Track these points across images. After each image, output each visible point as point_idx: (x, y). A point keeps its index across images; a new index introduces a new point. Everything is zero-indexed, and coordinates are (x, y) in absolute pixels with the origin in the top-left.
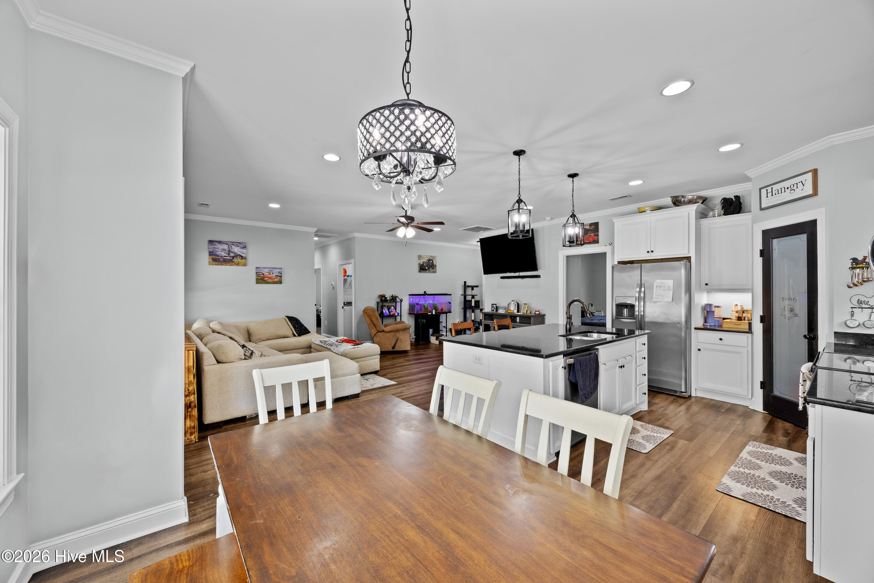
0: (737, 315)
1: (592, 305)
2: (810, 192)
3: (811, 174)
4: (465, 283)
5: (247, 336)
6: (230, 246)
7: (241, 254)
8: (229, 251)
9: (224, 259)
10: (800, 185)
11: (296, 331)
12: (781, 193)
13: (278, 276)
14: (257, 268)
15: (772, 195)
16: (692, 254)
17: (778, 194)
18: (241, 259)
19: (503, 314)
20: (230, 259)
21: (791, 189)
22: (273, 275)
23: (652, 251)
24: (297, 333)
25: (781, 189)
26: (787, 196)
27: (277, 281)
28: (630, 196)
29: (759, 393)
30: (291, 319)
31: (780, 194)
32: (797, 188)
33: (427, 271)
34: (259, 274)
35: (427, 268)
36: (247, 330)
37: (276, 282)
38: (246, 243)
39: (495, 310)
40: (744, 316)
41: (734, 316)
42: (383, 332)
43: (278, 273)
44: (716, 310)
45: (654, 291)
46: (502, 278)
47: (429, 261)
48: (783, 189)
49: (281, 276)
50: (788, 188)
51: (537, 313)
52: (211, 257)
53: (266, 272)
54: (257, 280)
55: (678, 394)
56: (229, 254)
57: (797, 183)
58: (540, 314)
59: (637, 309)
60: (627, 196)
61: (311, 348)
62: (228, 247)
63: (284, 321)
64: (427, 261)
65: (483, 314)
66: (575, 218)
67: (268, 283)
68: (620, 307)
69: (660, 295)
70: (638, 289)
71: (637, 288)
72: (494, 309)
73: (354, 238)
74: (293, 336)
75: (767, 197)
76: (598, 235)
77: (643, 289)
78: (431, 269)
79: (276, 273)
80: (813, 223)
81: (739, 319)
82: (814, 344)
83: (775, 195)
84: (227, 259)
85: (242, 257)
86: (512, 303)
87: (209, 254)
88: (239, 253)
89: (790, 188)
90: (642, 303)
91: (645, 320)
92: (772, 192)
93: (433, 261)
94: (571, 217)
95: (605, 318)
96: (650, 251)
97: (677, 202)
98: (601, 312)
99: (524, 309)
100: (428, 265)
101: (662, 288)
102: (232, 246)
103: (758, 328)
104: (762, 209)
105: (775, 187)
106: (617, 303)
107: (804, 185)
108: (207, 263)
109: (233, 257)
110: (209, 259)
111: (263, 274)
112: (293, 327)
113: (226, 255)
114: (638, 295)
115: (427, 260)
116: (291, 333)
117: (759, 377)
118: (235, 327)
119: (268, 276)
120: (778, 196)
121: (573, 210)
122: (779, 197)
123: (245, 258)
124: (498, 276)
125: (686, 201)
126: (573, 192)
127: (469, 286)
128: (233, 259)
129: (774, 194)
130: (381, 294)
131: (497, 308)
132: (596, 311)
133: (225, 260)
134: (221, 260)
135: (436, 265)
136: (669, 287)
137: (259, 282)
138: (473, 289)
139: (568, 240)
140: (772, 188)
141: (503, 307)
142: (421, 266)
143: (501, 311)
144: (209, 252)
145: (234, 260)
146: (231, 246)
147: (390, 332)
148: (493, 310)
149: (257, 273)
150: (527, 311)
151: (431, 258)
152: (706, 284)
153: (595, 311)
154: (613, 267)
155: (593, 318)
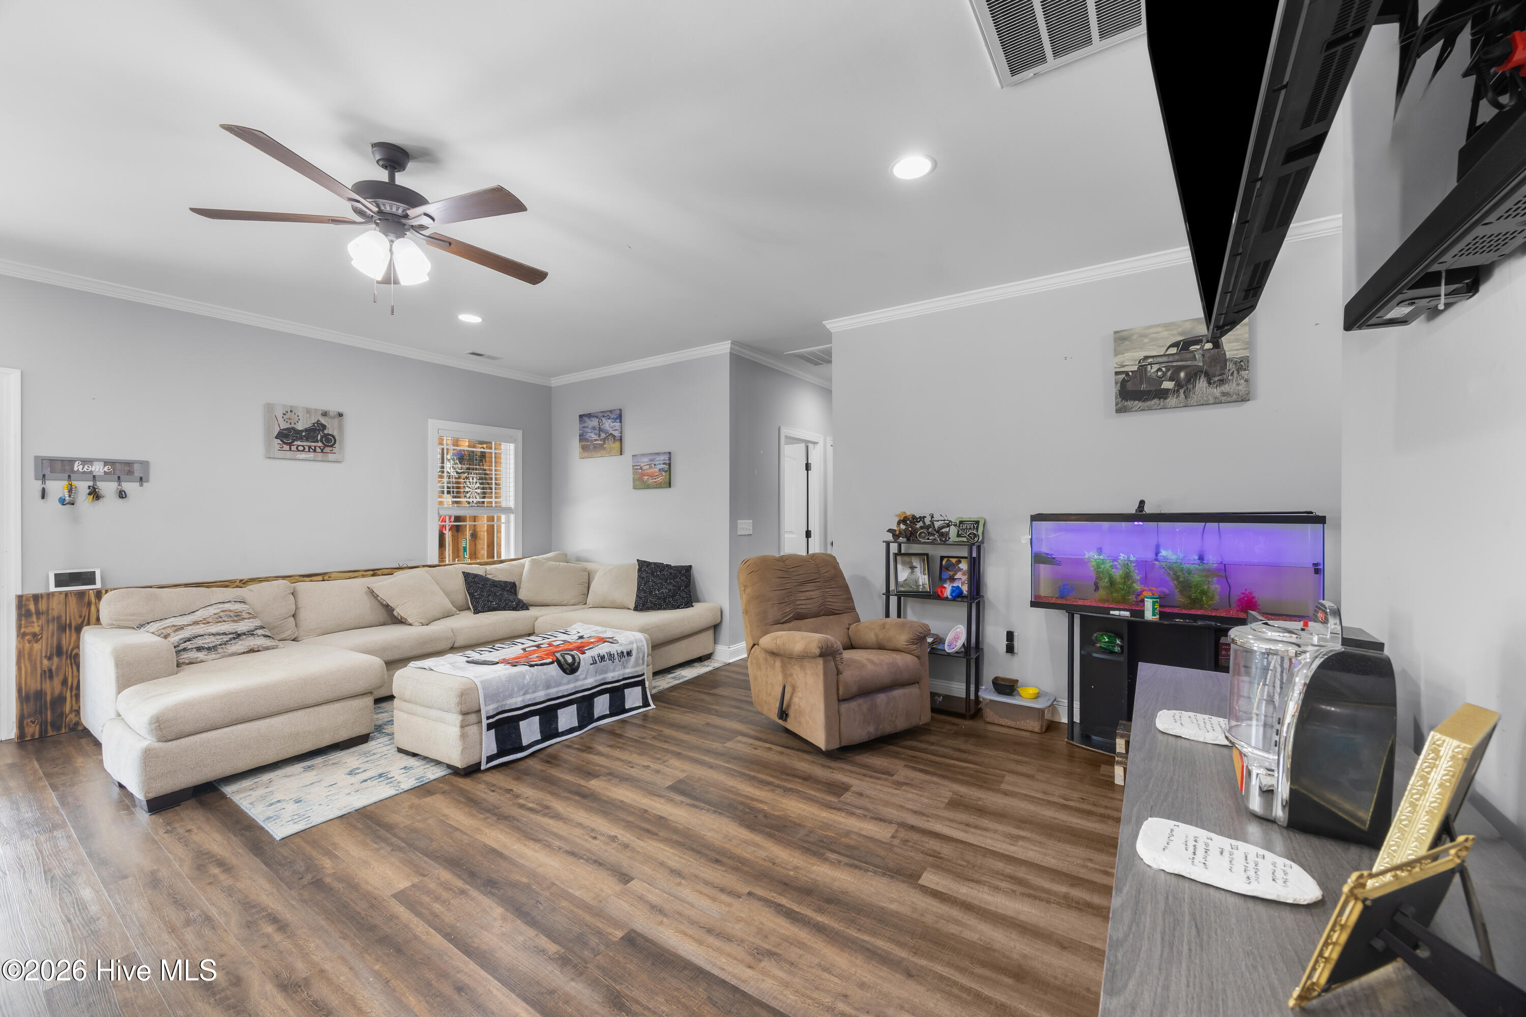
7: (614, 433)
9: (594, 445)
13: (662, 470)
14: (633, 456)
18: (614, 443)
20: (602, 444)
22: (658, 470)
34: (637, 469)
35: (1171, 384)
37: (663, 483)
38: (620, 411)
43: (662, 464)
47: (1186, 348)
49: (670, 471)
52: (581, 444)
53: (646, 463)
54: (634, 481)
56: (600, 436)
62: (598, 421)
64: (1175, 350)
67: (649, 487)
78: (1201, 384)
79: (660, 464)
84: (598, 444)
85: (615, 438)
87: (580, 439)
88: (611, 431)
100: (1181, 368)
102: (603, 419)
108: (578, 456)
109: (605, 440)
110: (580, 447)
111: (641, 468)
113: (596, 437)
115: (1175, 344)
119: (649, 471)
123: (621, 440)
128: (605, 443)
133: (597, 447)
134: (592, 447)
137: (636, 486)
142: (1124, 382)
144: (580, 435)
145: (606, 446)
146: (601, 420)
149: (634, 467)
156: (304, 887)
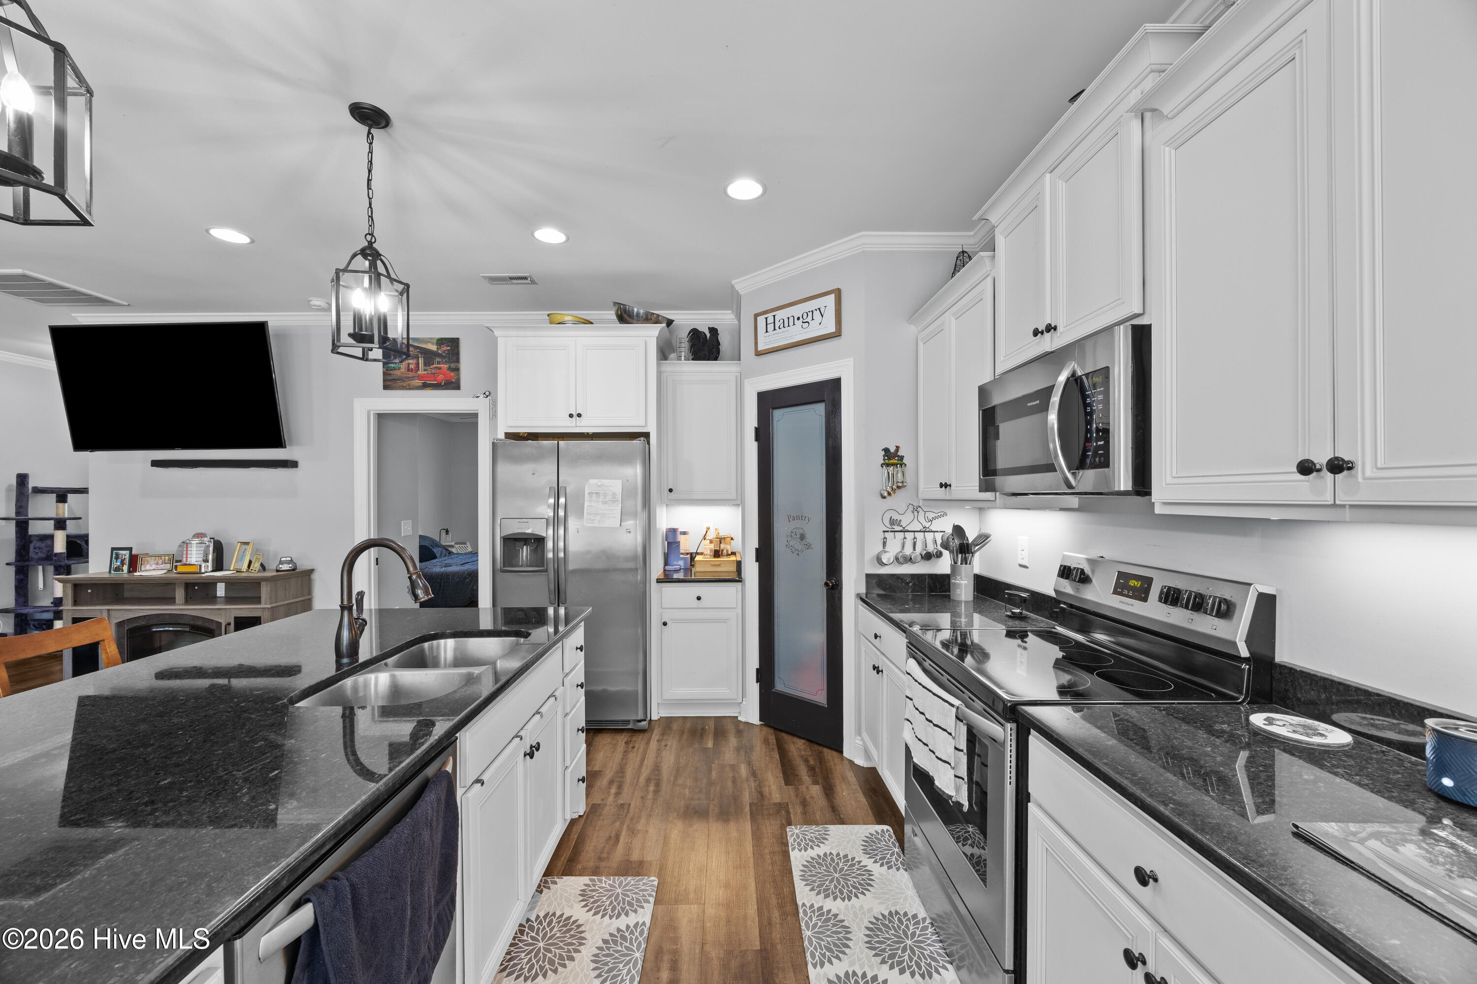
0: (712, 546)
1: (447, 532)
2: (832, 329)
3: (833, 296)
4: (20, 477)
10: (817, 314)
12: (789, 326)
15: (775, 330)
16: (652, 429)
17: (784, 327)
19: (160, 579)
21: (804, 321)
23: (579, 415)
25: (788, 318)
26: (797, 333)
28: (533, 282)
29: (754, 689)
31: (787, 328)
32: (813, 319)
39: (125, 568)
40: (721, 548)
41: (707, 548)
44: (681, 539)
45: (586, 504)
46: (156, 463)
48: (791, 320)
50: (798, 319)
51: (285, 567)
55: (630, 727)
57: (812, 311)
58: (294, 570)
59: (550, 545)
60: (525, 278)
65: (70, 587)
66: (379, 263)
68: (512, 542)
69: (597, 514)
70: (551, 501)
71: (549, 497)
72: (123, 563)
75: (767, 332)
76: (457, 370)
77: (562, 500)
80: (835, 385)
81: (717, 554)
82: (836, 596)
83: (779, 328)
86: (195, 542)
89: (801, 319)
90: (561, 532)
91: (566, 567)
92: (774, 322)
94: (363, 253)
95: (474, 559)
96: (575, 415)
97: (625, 316)
98: (465, 543)
99: (241, 558)
101: (601, 499)
103: (752, 571)
104: (758, 354)
105: (780, 315)
106: (505, 533)
107: (822, 316)
114: (551, 514)
117: (753, 661)
120: (783, 332)
121: (372, 235)
122: (785, 333)
124: (142, 457)
125: (641, 315)
126: (370, 171)
127: (41, 491)
129: (777, 328)
131: (134, 562)
132: (456, 543)
136: (614, 494)
138: (51, 500)
139: (352, 331)
140: (774, 316)
141: (160, 556)
143: (151, 570)
148: (118, 569)
150: (250, 562)
152: (671, 490)
153: (453, 543)
154: (494, 446)
155: (449, 561)
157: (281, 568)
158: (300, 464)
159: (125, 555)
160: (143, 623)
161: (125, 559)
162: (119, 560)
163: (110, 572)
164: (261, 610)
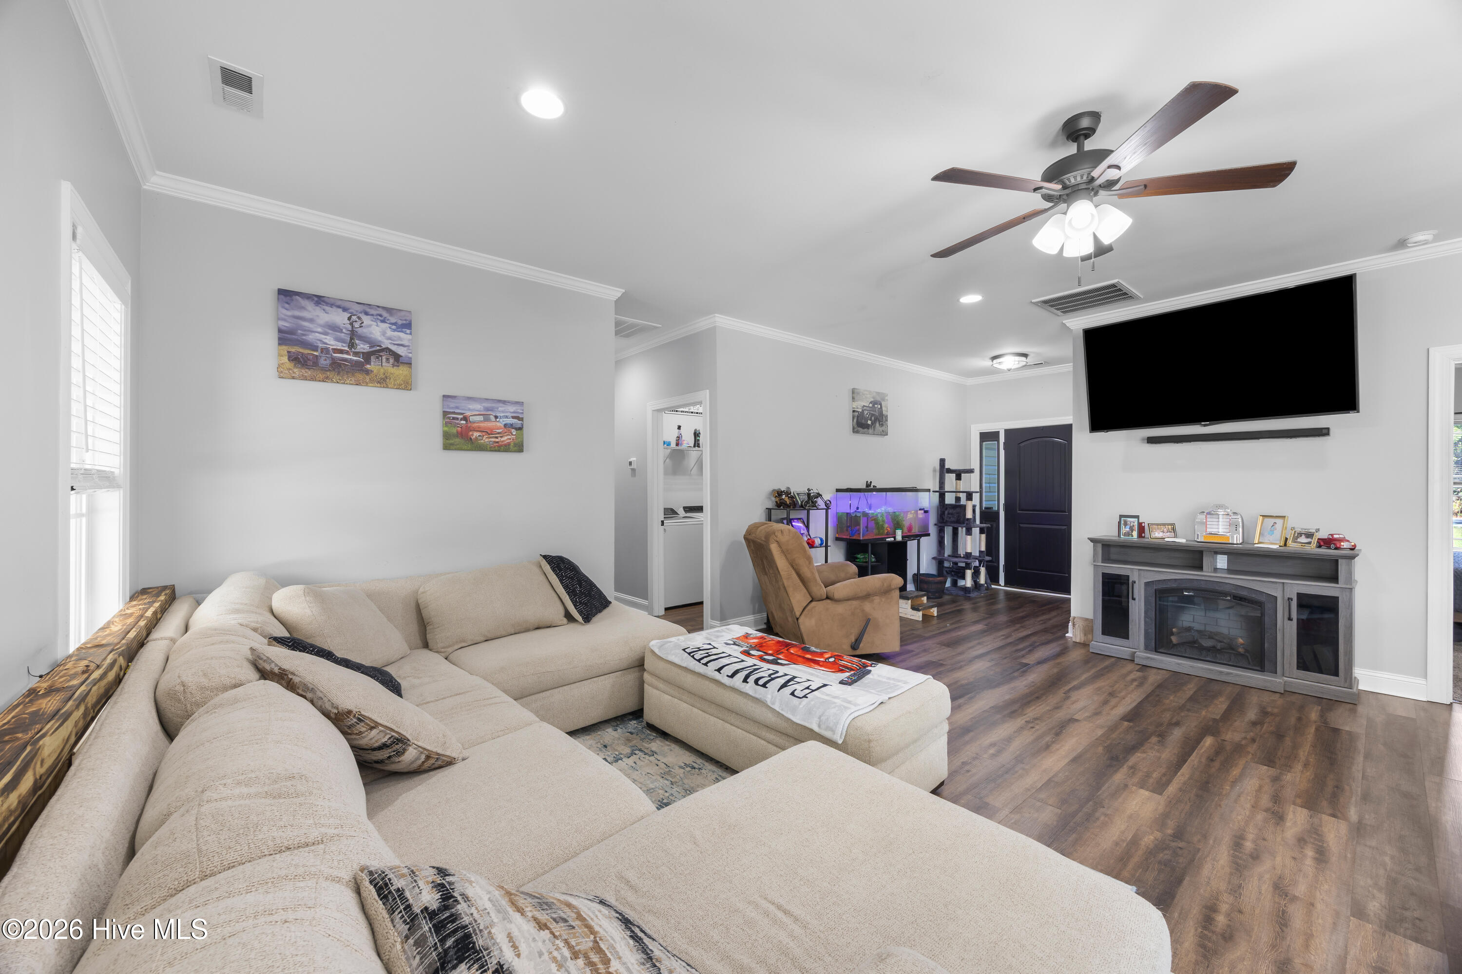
4: (942, 461)
5: (414, 627)
6: (354, 318)
7: (394, 348)
8: (353, 334)
9: (333, 359)
11: (575, 606)
13: (511, 426)
14: (444, 396)
18: (393, 365)
20: (356, 362)
22: (498, 424)
24: (580, 613)
27: (509, 444)
30: (558, 567)
33: (871, 431)
34: (454, 418)
35: (869, 422)
36: (413, 604)
37: (505, 445)
38: (410, 312)
39: (1135, 533)
42: (828, 601)
43: (513, 417)
46: (1151, 440)
47: (873, 406)
49: (520, 429)
52: (285, 348)
53: (473, 411)
54: (446, 436)
56: (352, 345)
61: (644, 670)
62: (349, 319)
63: (537, 570)
64: (871, 405)
65: (1099, 546)
67: (481, 448)
72: (1132, 529)
73: (712, 332)
74: (565, 621)
78: (877, 424)
79: (507, 417)
84: (346, 360)
85: (397, 357)
87: (280, 339)
88: (386, 344)
93: (881, 405)
100: (873, 415)
108: (273, 371)
109: (367, 356)
110: (280, 355)
111: (465, 419)
112: (568, 593)
113: (339, 346)
115: (871, 403)
116: (562, 612)
118: (370, 596)
119: (482, 425)
123: (409, 364)
127: (950, 471)
128: (367, 360)
130: (776, 488)
133: (340, 365)
134: (324, 362)
135: (887, 416)
137: (452, 444)
138: (959, 477)
142: (858, 417)
144: (280, 331)
145: (368, 366)
146: (359, 318)
147: (848, 600)
148: (1128, 534)
149: (445, 414)
151: (878, 399)
156: (1189, 843)
157: (1343, 546)
158: (1331, 432)
159: (1134, 522)
160: (1174, 585)
161: (1133, 525)
162: (1128, 527)
163: (1119, 535)
164: (1338, 589)
